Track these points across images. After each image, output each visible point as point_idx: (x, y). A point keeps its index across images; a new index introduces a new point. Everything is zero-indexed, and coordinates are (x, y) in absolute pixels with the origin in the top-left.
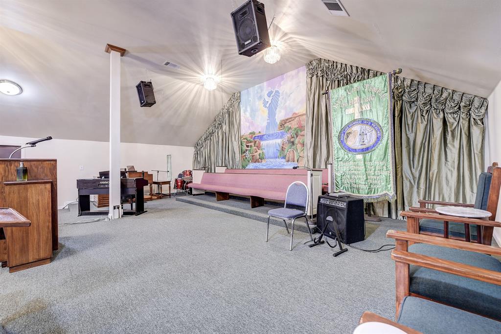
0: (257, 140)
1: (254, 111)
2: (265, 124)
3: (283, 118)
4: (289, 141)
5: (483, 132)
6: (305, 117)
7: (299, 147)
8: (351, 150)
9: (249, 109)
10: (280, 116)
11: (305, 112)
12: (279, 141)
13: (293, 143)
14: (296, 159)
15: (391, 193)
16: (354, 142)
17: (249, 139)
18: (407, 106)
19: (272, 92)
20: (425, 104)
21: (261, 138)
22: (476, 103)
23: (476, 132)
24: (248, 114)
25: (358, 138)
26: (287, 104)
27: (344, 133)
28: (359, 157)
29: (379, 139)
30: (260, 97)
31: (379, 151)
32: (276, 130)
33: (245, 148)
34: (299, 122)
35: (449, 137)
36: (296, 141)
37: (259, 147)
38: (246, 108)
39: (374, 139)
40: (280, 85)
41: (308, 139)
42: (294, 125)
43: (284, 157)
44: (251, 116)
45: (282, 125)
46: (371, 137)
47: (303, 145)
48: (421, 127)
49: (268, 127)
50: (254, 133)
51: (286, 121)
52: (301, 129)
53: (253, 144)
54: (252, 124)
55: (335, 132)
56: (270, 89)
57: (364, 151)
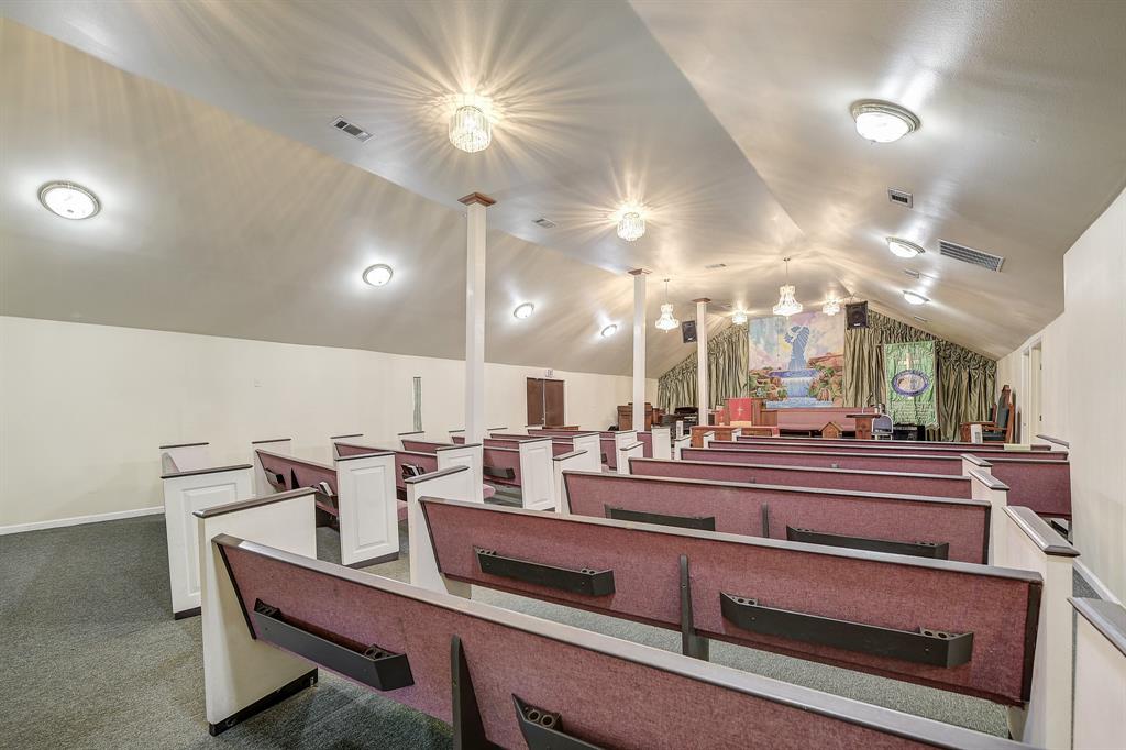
0: (776, 377)
1: (769, 346)
2: (788, 360)
3: (814, 356)
4: (822, 380)
5: (994, 383)
6: (842, 358)
7: (835, 387)
8: (903, 393)
9: (762, 341)
10: (810, 353)
11: (842, 353)
12: (809, 379)
13: (827, 382)
14: (830, 398)
15: (936, 424)
16: (905, 386)
17: (762, 374)
18: (942, 360)
19: (799, 328)
20: (956, 361)
21: (782, 374)
22: (990, 364)
23: (989, 383)
24: (761, 347)
25: (909, 384)
26: (820, 342)
27: (896, 380)
28: (911, 398)
29: (926, 386)
30: (781, 331)
31: (926, 394)
32: (804, 368)
33: (755, 384)
34: (835, 362)
35: (973, 385)
36: (831, 380)
37: (778, 384)
38: (758, 339)
39: (922, 385)
40: (810, 322)
41: (847, 378)
42: (829, 364)
43: (815, 396)
44: (766, 349)
45: (813, 363)
46: (920, 384)
47: (840, 384)
48: (953, 377)
49: (792, 363)
50: (771, 369)
51: (818, 360)
52: (838, 369)
53: (768, 381)
54: (768, 358)
55: (888, 379)
56: (795, 325)
57: (914, 394)
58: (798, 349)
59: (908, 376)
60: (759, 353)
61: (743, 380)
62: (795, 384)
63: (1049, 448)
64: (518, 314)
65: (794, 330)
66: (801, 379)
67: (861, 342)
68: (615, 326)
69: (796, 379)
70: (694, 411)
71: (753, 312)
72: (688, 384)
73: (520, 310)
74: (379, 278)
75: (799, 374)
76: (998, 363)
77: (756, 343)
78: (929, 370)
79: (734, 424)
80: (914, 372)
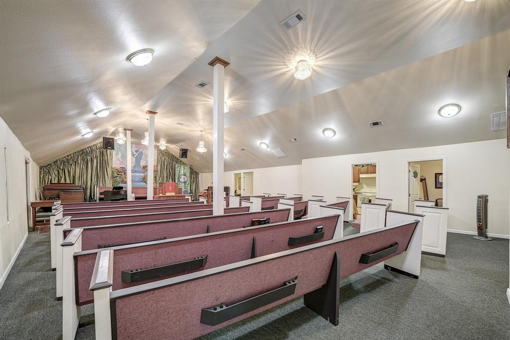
1: (124, 156)
8: (181, 182)
11: (156, 165)
12: (142, 174)
16: (182, 180)
17: (119, 170)
27: (179, 177)
28: (183, 184)
31: (187, 183)
33: (115, 175)
35: (194, 180)
43: (145, 182)
45: (145, 167)
50: (124, 168)
53: (123, 174)
54: (122, 163)
55: (177, 177)
56: (137, 149)
57: (184, 182)
58: (138, 160)
59: (183, 177)
60: (118, 159)
61: (110, 172)
62: (136, 176)
65: (136, 151)
66: (139, 174)
67: (164, 162)
69: (137, 174)
76: (200, 174)
77: (117, 154)
78: (188, 174)
79: (168, 194)
80: (184, 175)
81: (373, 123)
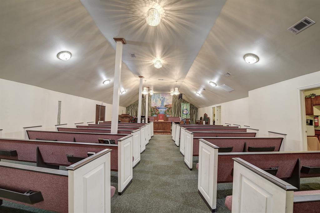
1: (156, 101)
5: (198, 113)
6: (172, 106)
8: (184, 114)
9: (154, 100)
10: (165, 104)
11: (172, 104)
12: (165, 110)
13: (168, 111)
16: (185, 113)
17: (154, 108)
20: (192, 108)
22: (197, 109)
24: (154, 101)
28: (186, 115)
31: (188, 114)
34: (170, 106)
37: (158, 111)
39: (188, 112)
41: (173, 110)
42: (169, 107)
45: (166, 106)
47: (171, 111)
48: (192, 111)
49: (161, 106)
50: (156, 107)
51: (167, 105)
52: (171, 108)
53: (156, 110)
54: (156, 104)
55: (182, 111)
56: (162, 97)
57: (186, 114)
58: (162, 102)
60: (154, 103)
61: (150, 109)
62: (162, 111)
63: (229, 126)
64: (104, 83)
65: (162, 98)
67: (176, 102)
68: (126, 91)
70: (144, 117)
71: (155, 92)
72: (135, 109)
73: (106, 81)
74: (66, 58)
75: (163, 108)
76: (199, 109)
77: (153, 100)
78: (189, 109)
79: (159, 121)
80: (186, 110)
81: (296, 27)
